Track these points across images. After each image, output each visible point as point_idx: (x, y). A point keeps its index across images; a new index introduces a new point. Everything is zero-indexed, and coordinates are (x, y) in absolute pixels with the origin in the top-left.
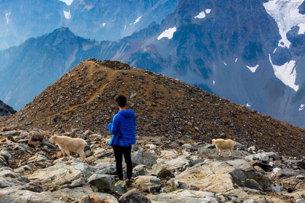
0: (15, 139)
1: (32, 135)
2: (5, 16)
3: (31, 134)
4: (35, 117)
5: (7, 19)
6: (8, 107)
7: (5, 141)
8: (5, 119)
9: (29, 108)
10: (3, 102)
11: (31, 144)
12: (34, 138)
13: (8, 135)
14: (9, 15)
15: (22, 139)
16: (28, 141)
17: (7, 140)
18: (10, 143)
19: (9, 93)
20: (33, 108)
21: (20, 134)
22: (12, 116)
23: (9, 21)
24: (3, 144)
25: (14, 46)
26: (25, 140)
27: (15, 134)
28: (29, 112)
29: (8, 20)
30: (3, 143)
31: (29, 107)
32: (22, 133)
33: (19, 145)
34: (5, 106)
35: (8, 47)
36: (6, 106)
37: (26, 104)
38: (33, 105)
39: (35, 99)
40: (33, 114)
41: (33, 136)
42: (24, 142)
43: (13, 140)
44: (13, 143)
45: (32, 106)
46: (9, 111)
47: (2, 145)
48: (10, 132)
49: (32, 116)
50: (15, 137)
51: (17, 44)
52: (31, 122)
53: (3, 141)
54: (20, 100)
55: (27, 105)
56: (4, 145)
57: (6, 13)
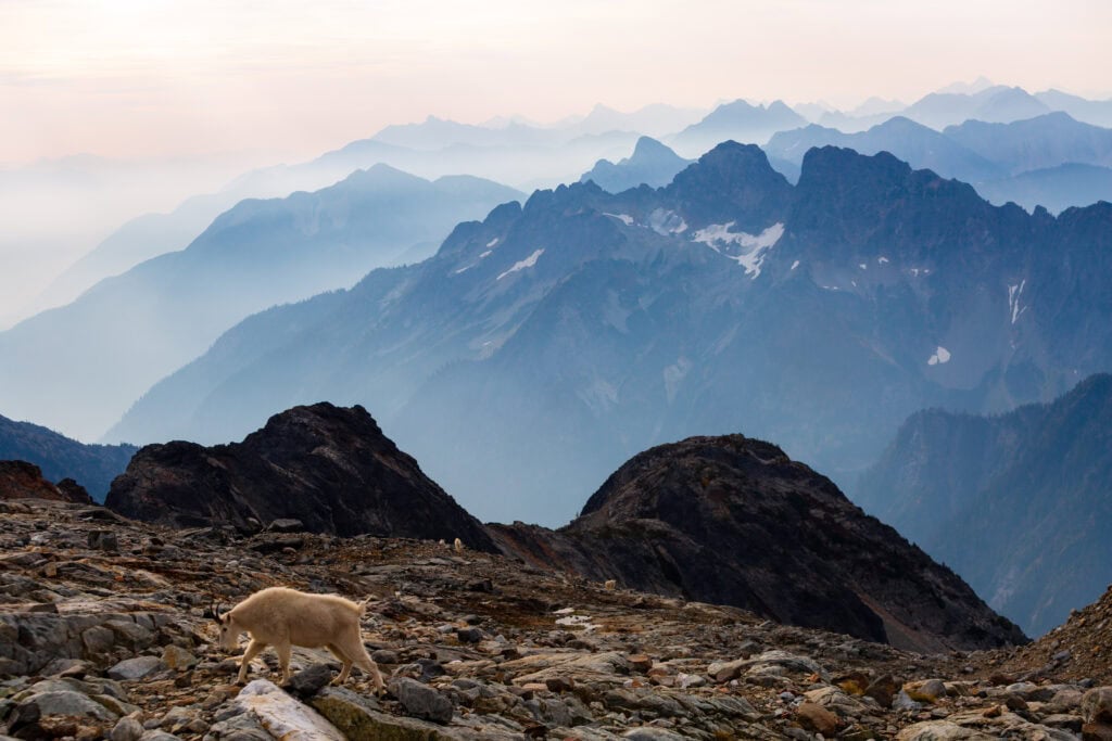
0: (1036, 711)
1: (1100, 700)
2: (1005, 295)
3: (1093, 698)
4: (1106, 660)
5: (1013, 306)
6: (1003, 623)
7: (996, 714)
8: (993, 661)
9: (1083, 625)
10: (986, 606)
11: (1095, 735)
12: (1106, 712)
13: (1007, 696)
14: (1021, 290)
15: (1061, 712)
16: (1081, 722)
17: (1003, 713)
18: (1016, 722)
19: (1011, 576)
20: (1100, 626)
21: (1052, 697)
22: (1019, 651)
23: (1018, 313)
24: (989, 724)
25: (1034, 401)
26: (1071, 717)
27: (1033, 697)
28: (1083, 639)
29: (1016, 310)
30: (989, 720)
31: (1085, 622)
32: (1059, 694)
33: (1048, 735)
34: (992, 621)
35: (1012, 408)
36: (996, 619)
37: (1073, 610)
38: (1099, 615)
39: (1107, 595)
40: (1099, 650)
41: (1103, 705)
42: (1066, 725)
43: (1026, 715)
44: (1026, 725)
45: (1097, 621)
46: (1008, 639)
47: (987, 728)
48: (1017, 687)
49: (1094, 656)
50: (1033, 706)
51: (1047, 395)
52: (1088, 680)
53: (991, 715)
54: (1050, 602)
55: (1077, 614)
56: (992, 729)
57: (1012, 286)
